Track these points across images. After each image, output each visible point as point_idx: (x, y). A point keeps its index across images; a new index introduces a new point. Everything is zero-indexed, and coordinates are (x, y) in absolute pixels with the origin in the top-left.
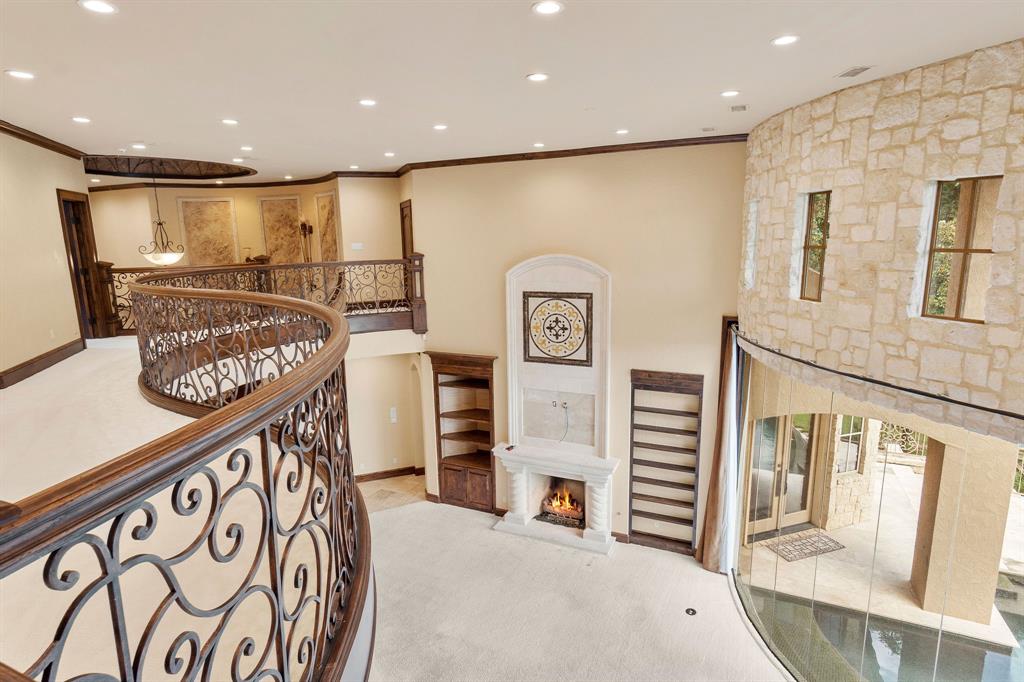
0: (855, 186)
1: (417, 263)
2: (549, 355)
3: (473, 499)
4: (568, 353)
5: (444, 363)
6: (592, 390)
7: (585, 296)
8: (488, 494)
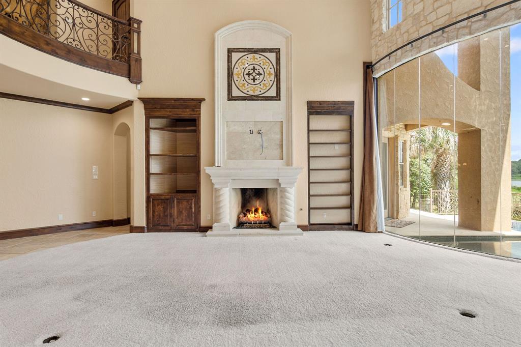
1: (136, 25)
2: (248, 94)
3: (179, 223)
4: (262, 92)
5: (156, 108)
6: (281, 117)
7: (274, 50)
8: (193, 215)
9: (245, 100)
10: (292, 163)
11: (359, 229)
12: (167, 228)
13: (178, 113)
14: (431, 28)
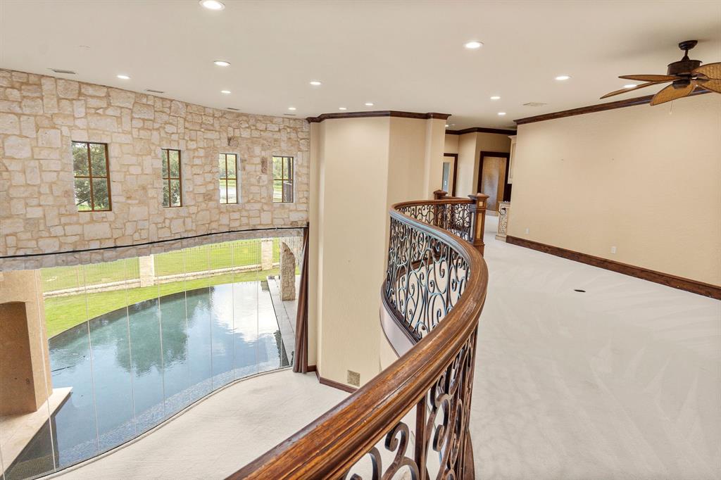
0: (128, 144)
14: (57, 244)
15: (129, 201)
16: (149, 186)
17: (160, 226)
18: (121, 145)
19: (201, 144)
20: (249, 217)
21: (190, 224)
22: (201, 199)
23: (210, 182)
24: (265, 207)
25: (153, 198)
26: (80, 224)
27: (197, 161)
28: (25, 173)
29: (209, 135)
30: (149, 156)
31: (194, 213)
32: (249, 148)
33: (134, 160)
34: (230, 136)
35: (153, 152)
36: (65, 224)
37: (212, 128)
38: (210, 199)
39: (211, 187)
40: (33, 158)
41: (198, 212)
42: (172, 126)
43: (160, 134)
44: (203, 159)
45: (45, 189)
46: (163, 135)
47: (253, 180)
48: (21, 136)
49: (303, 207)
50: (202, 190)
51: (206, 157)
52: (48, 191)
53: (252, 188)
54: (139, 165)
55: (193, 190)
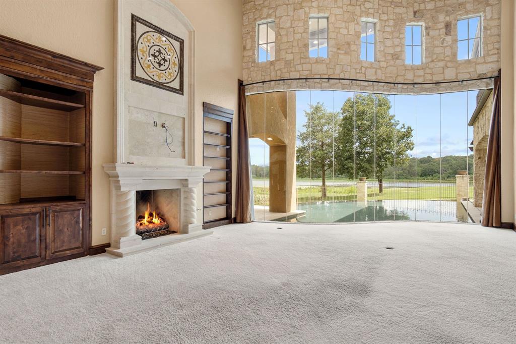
0: (340, 15)
2: (153, 79)
3: (57, 248)
4: (168, 81)
5: (12, 57)
6: (184, 113)
7: (179, 40)
8: (81, 232)
9: (150, 85)
10: (194, 163)
11: (238, 221)
12: (33, 260)
13: (56, 77)
14: (298, 75)
15: (339, 51)
16: (352, 43)
17: (358, 71)
18: (336, 15)
19: (391, 17)
20: (432, 74)
21: (381, 75)
22: (390, 57)
23: (398, 45)
24: (449, 64)
25: (354, 51)
26: (310, 63)
27: (388, 29)
28: (287, 35)
29: (398, 10)
30: (353, 23)
31: (383, 67)
32: (433, 17)
33: (343, 25)
34: (415, 10)
35: (355, 21)
36: (303, 63)
37: (400, 5)
38: (397, 58)
39: (398, 49)
40: (291, 27)
41: (387, 67)
42: (370, 3)
43: (361, 8)
44: (392, 27)
45: (295, 44)
46: (363, 9)
47: (437, 43)
48: (287, 15)
49: (495, 58)
50: (391, 51)
51: (395, 26)
52: (296, 45)
53: (435, 49)
54: (346, 28)
55: (384, 50)
